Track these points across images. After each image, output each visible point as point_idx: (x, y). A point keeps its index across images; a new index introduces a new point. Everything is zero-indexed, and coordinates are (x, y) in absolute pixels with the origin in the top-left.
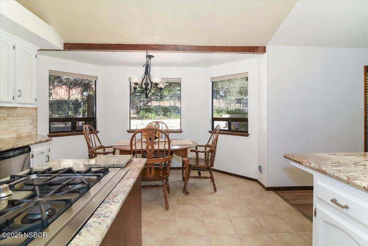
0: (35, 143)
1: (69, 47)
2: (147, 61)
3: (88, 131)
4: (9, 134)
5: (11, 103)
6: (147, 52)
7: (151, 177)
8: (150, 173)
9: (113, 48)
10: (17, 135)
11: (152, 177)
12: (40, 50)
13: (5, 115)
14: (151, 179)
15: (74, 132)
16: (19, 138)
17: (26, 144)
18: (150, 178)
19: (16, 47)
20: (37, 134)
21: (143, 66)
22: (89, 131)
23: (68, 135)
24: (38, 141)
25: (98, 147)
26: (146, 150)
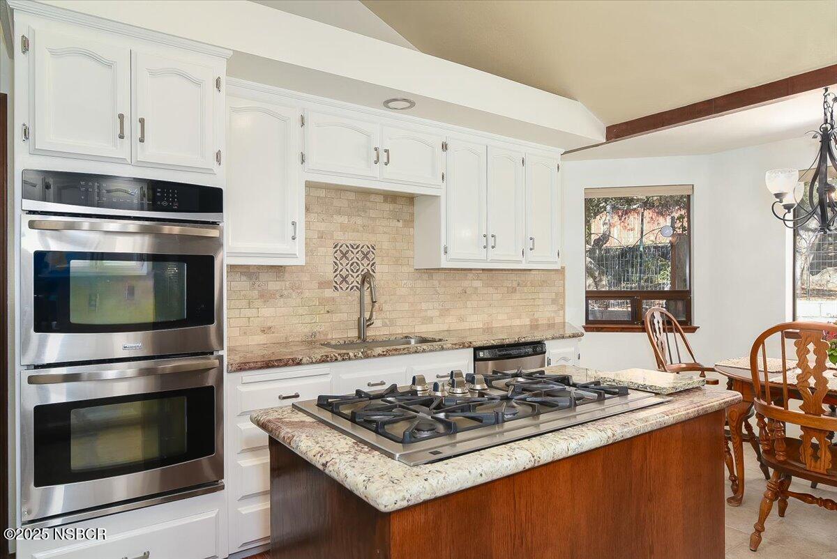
0: (553, 338)
1: (617, 132)
2: (826, 120)
3: (658, 322)
4: (519, 317)
5: (520, 262)
6: (826, 90)
7: (818, 470)
8: (816, 458)
9: (719, 109)
10: (531, 321)
11: (822, 471)
12: (565, 153)
13: (515, 284)
14: (820, 476)
15: (637, 324)
16: (534, 326)
17: (537, 338)
18: (817, 473)
19: (526, 161)
20: (564, 323)
21: (815, 137)
22: (663, 324)
23: (623, 330)
24: (557, 335)
25: (684, 366)
26: (799, 388)
